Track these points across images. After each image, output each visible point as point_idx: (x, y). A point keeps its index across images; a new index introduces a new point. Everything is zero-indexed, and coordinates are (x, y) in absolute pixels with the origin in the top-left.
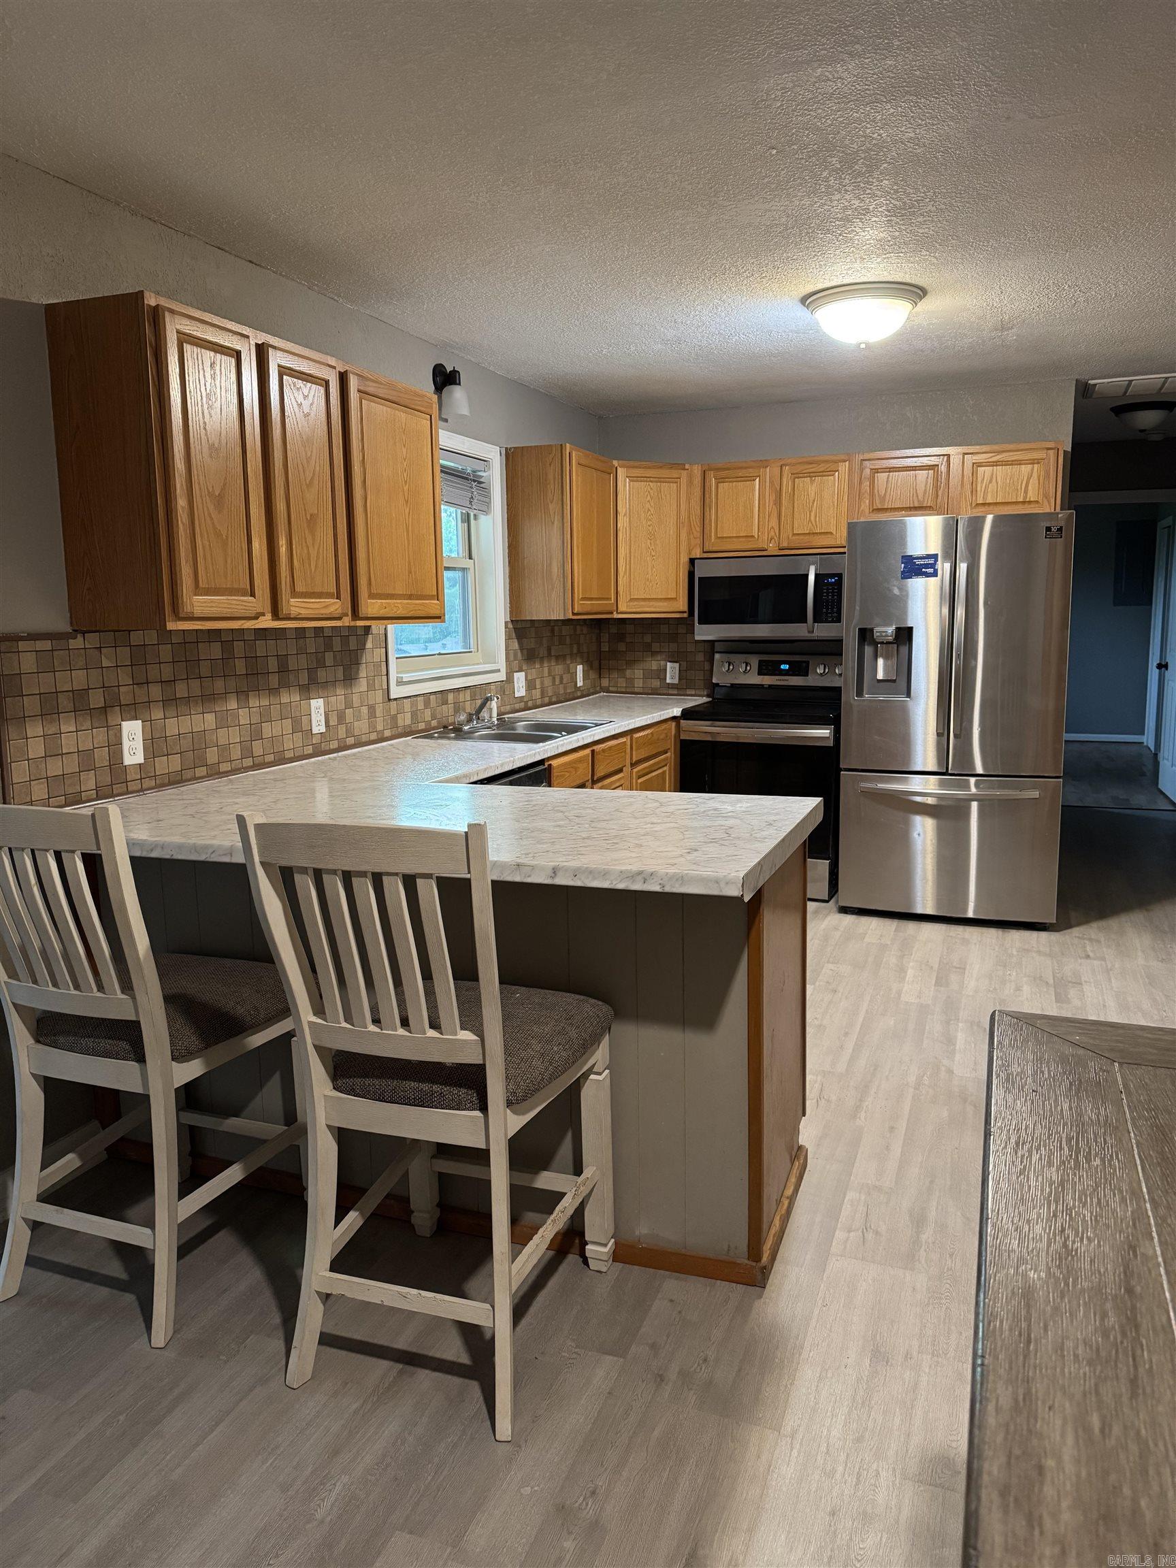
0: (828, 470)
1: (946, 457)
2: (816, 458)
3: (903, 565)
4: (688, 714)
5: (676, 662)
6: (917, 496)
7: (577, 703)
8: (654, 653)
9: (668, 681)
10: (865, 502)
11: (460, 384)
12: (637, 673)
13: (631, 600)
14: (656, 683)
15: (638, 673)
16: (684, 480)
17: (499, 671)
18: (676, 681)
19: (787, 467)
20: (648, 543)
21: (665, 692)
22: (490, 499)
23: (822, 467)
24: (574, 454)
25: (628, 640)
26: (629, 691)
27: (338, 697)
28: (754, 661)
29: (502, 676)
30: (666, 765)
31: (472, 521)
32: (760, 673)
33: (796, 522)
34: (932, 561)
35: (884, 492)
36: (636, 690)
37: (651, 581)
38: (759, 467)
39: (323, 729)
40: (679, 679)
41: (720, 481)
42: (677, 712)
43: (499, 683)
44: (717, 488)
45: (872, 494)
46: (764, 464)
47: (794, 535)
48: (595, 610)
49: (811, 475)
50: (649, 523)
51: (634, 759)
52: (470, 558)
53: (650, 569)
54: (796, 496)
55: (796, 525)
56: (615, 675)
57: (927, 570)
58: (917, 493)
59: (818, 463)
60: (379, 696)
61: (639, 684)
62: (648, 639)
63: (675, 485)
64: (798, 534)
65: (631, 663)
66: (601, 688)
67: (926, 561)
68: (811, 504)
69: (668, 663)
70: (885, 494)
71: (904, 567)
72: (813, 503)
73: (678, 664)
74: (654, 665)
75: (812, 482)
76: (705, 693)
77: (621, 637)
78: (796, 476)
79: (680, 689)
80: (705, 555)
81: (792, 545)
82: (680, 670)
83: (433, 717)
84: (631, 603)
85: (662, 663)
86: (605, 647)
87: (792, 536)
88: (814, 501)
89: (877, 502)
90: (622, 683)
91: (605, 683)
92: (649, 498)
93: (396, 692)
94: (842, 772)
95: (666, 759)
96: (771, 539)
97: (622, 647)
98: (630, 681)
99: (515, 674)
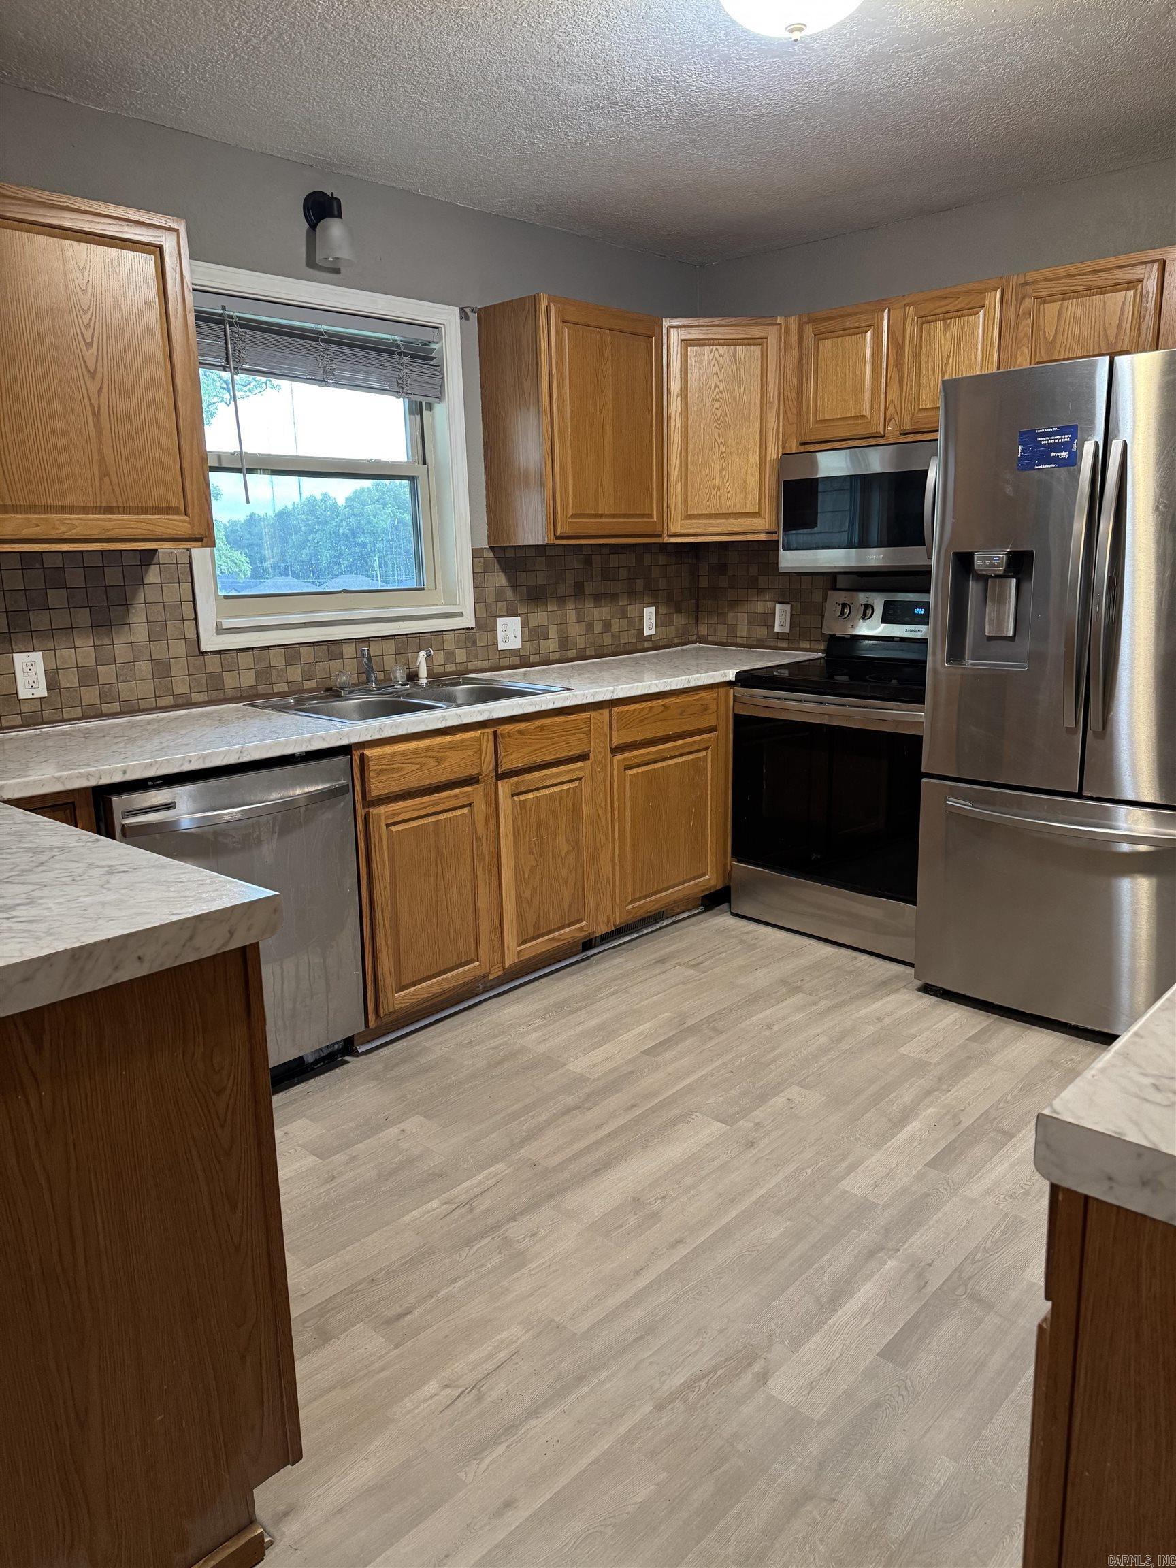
0: (970, 306)
1: (1155, 267)
2: (953, 290)
3: (1021, 448)
4: (745, 679)
5: (788, 603)
6: (1106, 336)
7: (628, 658)
8: (761, 591)
9: (777, 629)
10: (1023, 353)
11: (340, 216)
12: (740, 618)
13: (689, 517)
14: (762, 632)
15: (742, 618)
16: (772, 341)
17: (461, 614)
18: (787, 630)
19: (912, 308)
20: (716, 434)
21: (772, 644)
22: (443, 379)
23: (960, 303)
24: (552, 307)
25: (731, 573)
26: (730, 643)
27: (82, 650)
28: (878, 602)
29: (469, 621)
30: (707, 749)
31: (425, 413)
32: (885, 620)
33: (923, 391)
34: (1066, 438)
35: (1052, 335)
36: (739, 641)
37: (719, 489)
38: (874, 311)
39: (42, 691)
40: (791, 627)
41: (821, 336)
42: (731, 675)
43: (463, 631)
44: (817, 347)
45: (1034, 338)
46: (881, 305)
47: (920, 410)
48: (607, 532)
49: (946, 316)
50: (717, 405)
51: (615, 743)
52: (425, 463)
53: (717, 471)
54: (924, 351)
55: (923, 396)
56: (714, 620)
57: (1059, 454)
58: (1105, 331)
59: (955, 296)
60: (178, 648)
61: (742, 632)
62: (754, 570)
63: (758, 348)
64: (926, 409)
65: (733, 604)
66: (698, 637)
67: (1058, 439)
68: (945, 361)
69: (778, 606)
70: (1055, 337)
71: (1023, 451)
72: (947, 360)
73: (789, 606)
74: (760, 607)
75: (947, 327)
76: (823, 648)
77: (722, 569)
78: (925, 319)
79: (791, 640)
80: (803, 449)
81: (918, 427)
82: (791, 615)
83: (307, 675)
84: (688, 522)
85: (770, 604)
86: (704, 584)
87: (918, 413)
88: (949, 356)
89: (1042, 350)
90: (722, 630)
91: (703, 630)
92: (716, 369)
93: (210, 642)
94: (924, 780)
95: (709, 740)
96: (890, 420)
97: (723, 582)
98: (732, 629)
99: (498, 619)
